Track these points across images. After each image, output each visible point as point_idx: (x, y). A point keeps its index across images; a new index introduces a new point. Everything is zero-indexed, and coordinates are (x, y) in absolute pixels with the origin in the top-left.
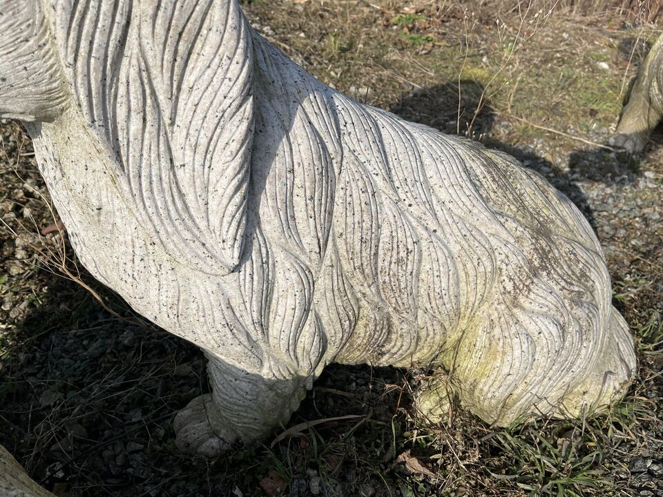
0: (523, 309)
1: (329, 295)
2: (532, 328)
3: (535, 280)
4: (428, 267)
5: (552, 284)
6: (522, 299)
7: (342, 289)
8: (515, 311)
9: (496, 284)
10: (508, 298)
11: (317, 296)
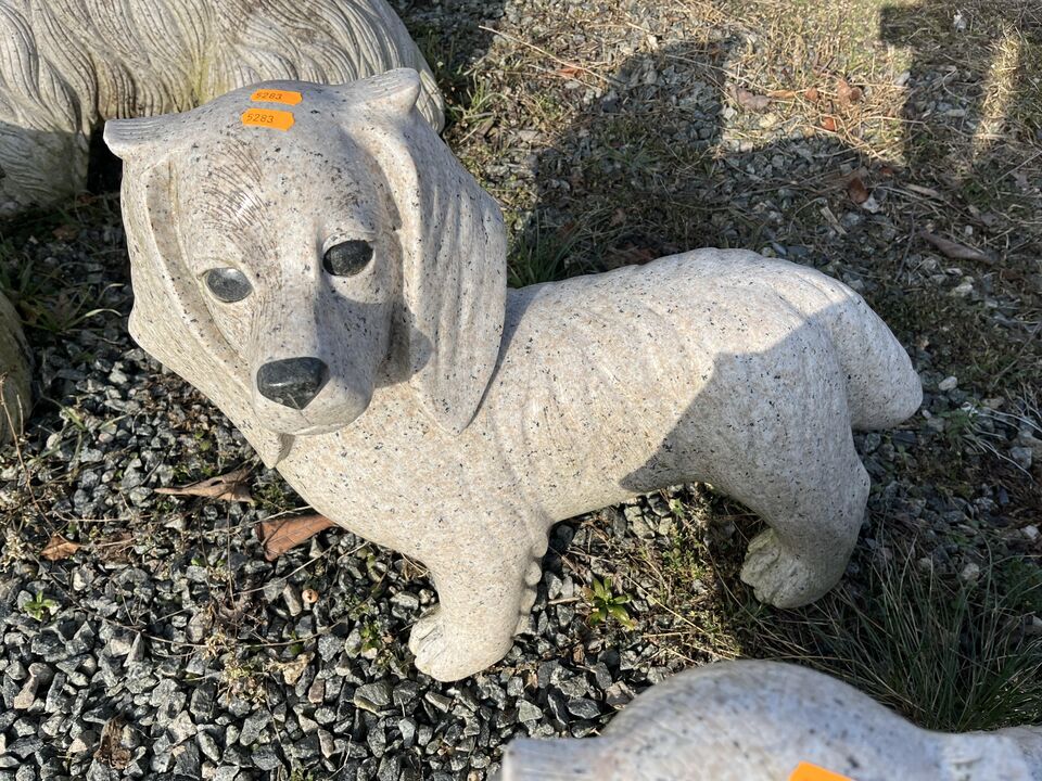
0: (243, 44)
1: (49, 39)
2: (253, 61)
3: (251, 16)
4: (136, 7)
5: (272, 20)
6: (240, 35)
7: (60, 33)
8: (236, 46)
9: (214, 23)
10: (229, 36)
11: (39, 41)
